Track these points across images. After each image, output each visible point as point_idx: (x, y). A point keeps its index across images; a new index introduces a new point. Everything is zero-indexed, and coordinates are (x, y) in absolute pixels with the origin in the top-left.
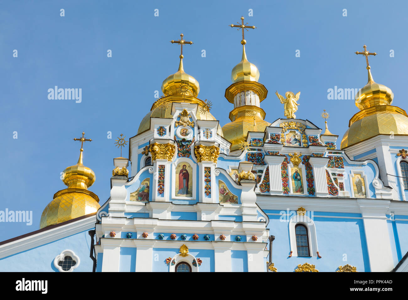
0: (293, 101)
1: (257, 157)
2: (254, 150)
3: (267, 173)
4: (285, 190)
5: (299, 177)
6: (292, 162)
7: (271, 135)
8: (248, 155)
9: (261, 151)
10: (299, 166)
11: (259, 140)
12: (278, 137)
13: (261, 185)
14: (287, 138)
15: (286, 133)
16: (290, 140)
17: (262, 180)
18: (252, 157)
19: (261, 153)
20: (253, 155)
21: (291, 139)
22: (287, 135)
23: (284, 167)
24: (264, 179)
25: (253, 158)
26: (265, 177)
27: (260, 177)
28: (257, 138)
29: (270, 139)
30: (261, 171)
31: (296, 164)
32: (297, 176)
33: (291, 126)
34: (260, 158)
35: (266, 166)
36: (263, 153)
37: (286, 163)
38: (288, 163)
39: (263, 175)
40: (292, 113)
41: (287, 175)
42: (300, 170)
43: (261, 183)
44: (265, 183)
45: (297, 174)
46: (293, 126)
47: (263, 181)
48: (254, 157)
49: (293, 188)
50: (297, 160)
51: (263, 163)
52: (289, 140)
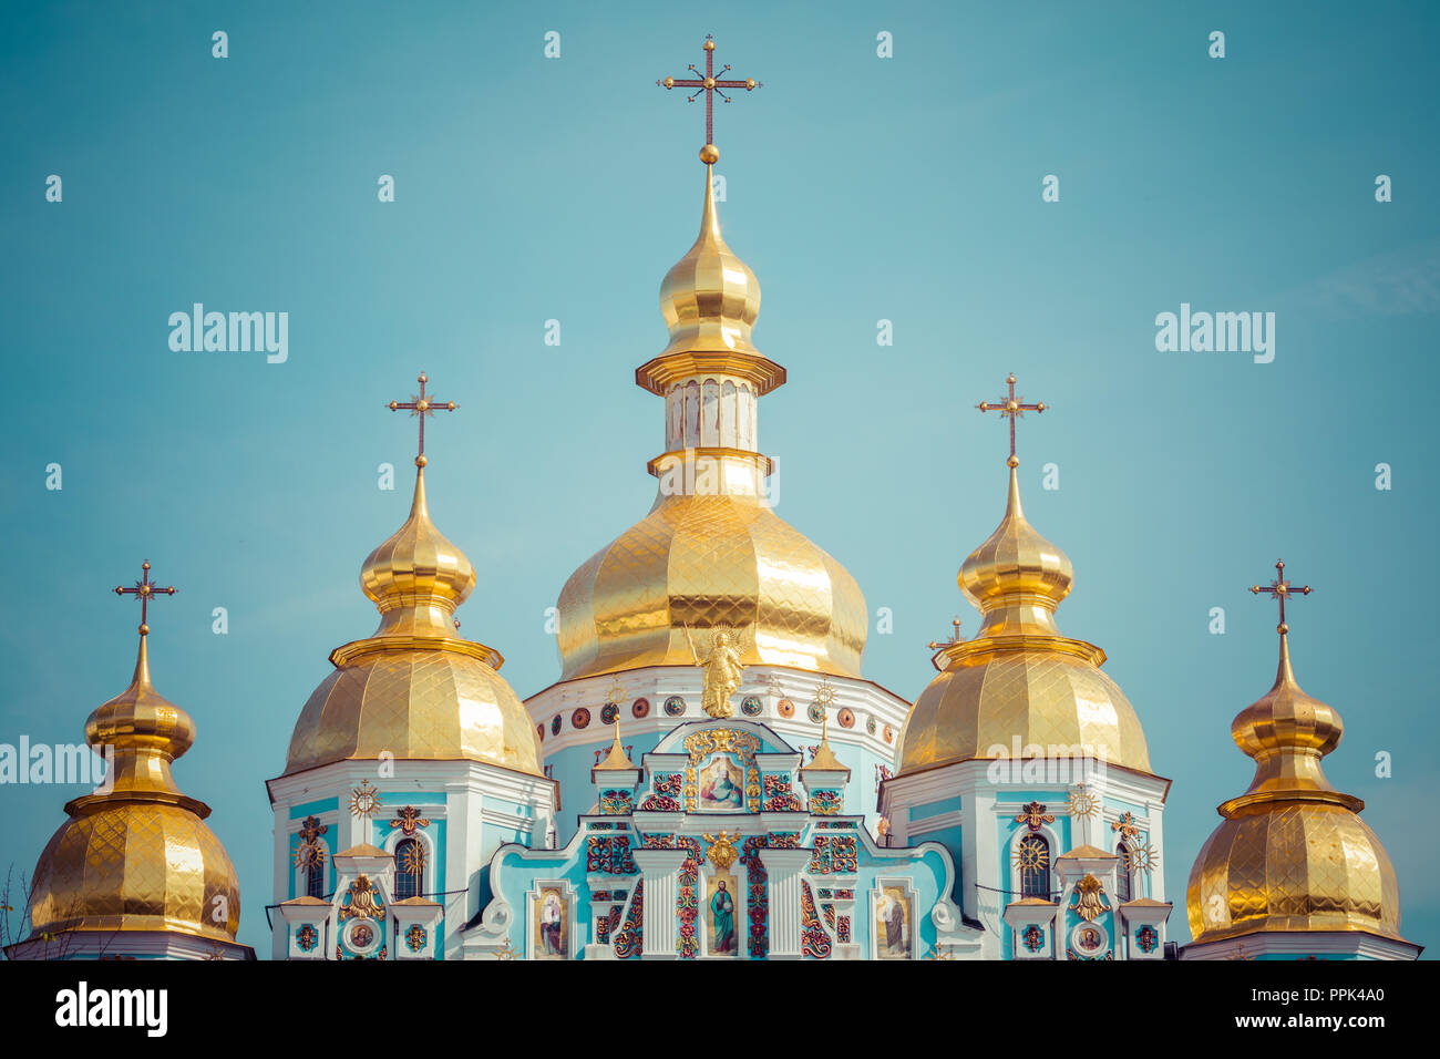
0: (729, 658)
1: (615, 850)
2: (607, 826)
3: (638, 901)
4: (685, 946)
5: (727, 905)
6: (712, 859)
7: (655, 778)
8: (588, 842)
9: (625, 829)
10: (732, 872)
11: (624, 794)
12: (675, 781)
13: (620, 938)
14: (703, 782)
15: (701, 767)
16: (712, 788)
17: (623, 920)
18: (601, 850)
19: (624, 837)
20: (602, 842)
21: (714, 783)
22: (702, 771)
23: (689, 876)
24: (629, 917)
25: (603, 853)
26: (630, 912)
27: (618, 909)
28: (617, 787)
29: (652, 792)
30: (622, 895)
31: (723, 865)
32: (723, 902)
33: (716, 741)
34: (622, 849)
35: (636, 879)
36: (632, 835)
37: (694, 862)
38: (700, 863)
39: (627, 905)
40: (723, 698)
41: (695, 901)
42: (732, 882)
43: (619, 930)
44: (631, 930)
45: (723, 896)
46: (724, 742)
47: (626, 925)
48: (605, 850)
49: (709, 937)
50: (725, 853)
51: (632, 869)
52: (708, 788)
